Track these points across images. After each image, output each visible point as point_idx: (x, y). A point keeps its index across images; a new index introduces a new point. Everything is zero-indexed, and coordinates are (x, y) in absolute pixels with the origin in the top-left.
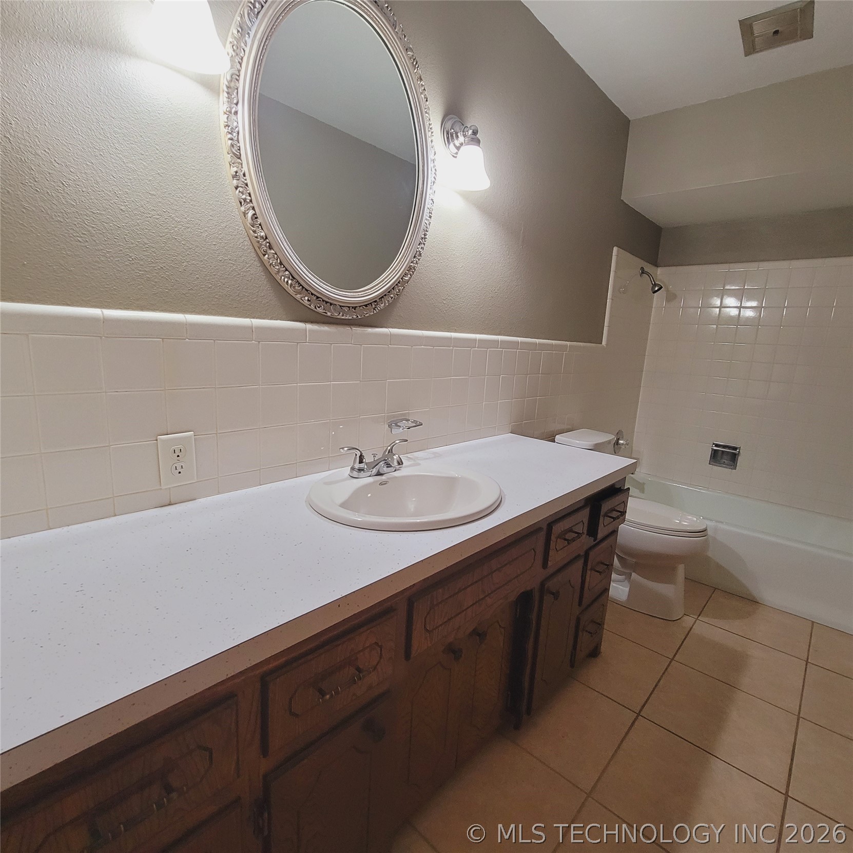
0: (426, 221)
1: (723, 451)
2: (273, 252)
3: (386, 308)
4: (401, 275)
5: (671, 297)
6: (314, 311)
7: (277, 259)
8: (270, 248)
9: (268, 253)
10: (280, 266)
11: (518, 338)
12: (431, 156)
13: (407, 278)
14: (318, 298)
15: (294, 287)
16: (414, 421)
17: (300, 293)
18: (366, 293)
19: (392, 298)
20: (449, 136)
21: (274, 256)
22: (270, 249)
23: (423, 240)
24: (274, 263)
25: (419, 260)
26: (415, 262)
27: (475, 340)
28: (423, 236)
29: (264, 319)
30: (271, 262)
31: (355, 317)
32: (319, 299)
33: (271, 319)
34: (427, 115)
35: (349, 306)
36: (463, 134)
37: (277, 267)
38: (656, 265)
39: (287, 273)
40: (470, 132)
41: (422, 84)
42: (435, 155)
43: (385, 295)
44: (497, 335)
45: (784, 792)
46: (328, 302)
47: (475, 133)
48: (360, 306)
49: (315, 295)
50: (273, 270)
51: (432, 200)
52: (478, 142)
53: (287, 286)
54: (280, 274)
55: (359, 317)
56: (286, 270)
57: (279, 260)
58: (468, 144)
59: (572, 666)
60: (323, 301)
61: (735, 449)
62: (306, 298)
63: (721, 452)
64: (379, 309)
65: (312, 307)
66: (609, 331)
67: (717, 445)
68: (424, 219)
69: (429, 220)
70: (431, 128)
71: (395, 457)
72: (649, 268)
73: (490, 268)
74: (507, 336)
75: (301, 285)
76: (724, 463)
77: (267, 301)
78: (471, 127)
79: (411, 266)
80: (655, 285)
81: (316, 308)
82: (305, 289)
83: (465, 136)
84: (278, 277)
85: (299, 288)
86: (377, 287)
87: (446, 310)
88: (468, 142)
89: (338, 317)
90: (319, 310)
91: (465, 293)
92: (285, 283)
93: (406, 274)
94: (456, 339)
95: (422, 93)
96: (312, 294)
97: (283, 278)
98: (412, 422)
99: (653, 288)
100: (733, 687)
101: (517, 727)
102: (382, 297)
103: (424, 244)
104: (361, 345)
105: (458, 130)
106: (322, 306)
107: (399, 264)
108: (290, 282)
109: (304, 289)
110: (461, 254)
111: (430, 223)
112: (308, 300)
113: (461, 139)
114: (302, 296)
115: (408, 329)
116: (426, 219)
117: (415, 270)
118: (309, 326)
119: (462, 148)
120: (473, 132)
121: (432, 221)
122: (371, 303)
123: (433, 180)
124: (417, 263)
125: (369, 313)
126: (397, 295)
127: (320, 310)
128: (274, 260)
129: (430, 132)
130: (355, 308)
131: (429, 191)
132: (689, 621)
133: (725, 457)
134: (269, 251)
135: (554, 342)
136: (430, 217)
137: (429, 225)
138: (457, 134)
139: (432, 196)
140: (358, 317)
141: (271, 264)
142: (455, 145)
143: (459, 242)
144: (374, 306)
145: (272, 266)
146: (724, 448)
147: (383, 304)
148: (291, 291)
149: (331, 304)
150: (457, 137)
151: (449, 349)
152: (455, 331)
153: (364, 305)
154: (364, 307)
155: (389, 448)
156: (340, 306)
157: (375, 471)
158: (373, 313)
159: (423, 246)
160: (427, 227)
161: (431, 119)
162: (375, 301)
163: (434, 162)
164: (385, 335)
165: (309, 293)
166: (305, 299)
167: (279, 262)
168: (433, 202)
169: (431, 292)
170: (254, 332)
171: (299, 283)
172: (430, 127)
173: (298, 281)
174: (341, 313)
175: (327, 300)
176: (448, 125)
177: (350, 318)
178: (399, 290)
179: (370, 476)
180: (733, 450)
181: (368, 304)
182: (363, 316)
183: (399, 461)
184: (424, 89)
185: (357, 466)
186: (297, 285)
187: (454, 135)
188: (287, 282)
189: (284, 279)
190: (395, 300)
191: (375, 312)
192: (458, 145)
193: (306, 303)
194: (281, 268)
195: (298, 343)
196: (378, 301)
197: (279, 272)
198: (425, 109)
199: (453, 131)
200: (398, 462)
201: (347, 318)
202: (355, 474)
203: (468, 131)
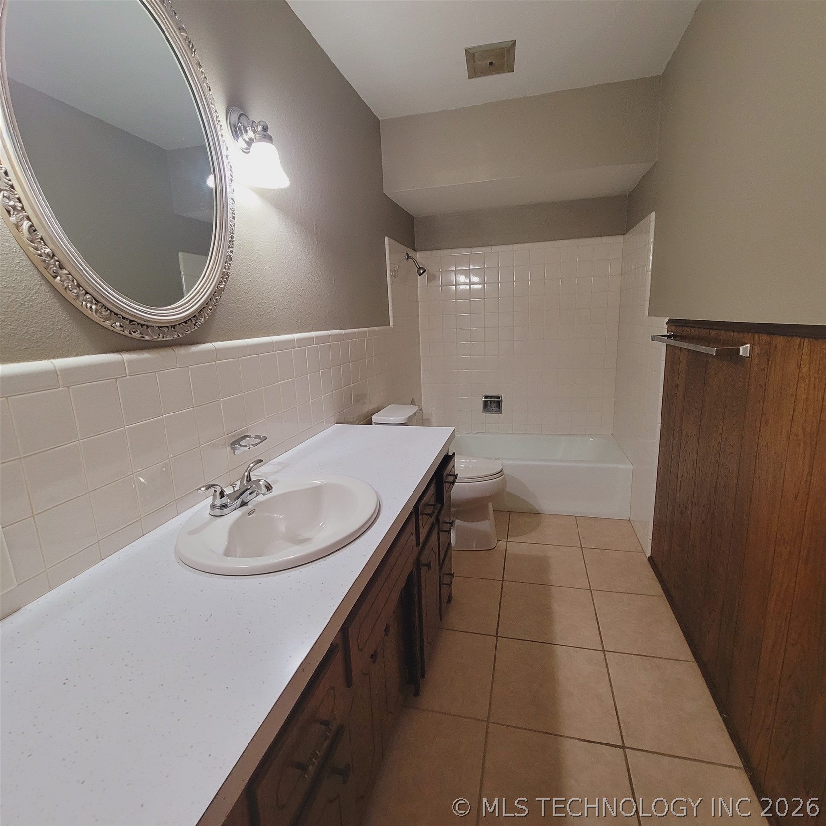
0: (230, 223)
1: (490, 401)
2: (66, 272)
3: (206, 322)
4: (216, 284)
5: (432, 278)
6: (130, 337)
7: (73, 281)
8: (61, 267)
9: (60, 274)
10: (78, 289)
11: (328, 332)
12: (224, 152)
13: (222, 286)
14: (131, 321)
15: (101, 313)
16: (256, 436)
17: (109, 319)
18: (184, 308)
19: (211, 310)
20: (236, 131)
21: (68, 277)
22: (61, 269)
23: (231, 243)
24: (69, 287)
25: (230, 264)
26: (227, 267)
27: (293, 341)
28: (230, 239)
29: (67, 357)
30: (66, 285)
31: (176, 337)
32: (134, 322)
33: (76, 355)
34: (212, 106)
35: (167, 325)
36: (252, 129)
37: (75, 291)
38: (415, 250)
39: (88, 296)
40: (260, 128)
41: (202, 71)
42: (227, 150)
43: (204, 308)
44: (310, 332)
45: (602, 649)
46: (144, 325)
47: (265, 129)
48: (179, 324)
49: (127, 319)
50: (70, 295)
51: (232, 199)
52: (270, 139)
53: (91, 312)
54: (81, 299)
55: (181, 336)
56: (87, 293)
57: (75, 281)
58: (260, 140)
59: (441, 619)
60: (138, 324)
61: (499, 397)
62: (118, 324)
63: (489, 402)
64: (200, 323)
65: (127, 333)
66: (393, 313)
67: (486, 397)
68: (229, 220)
69: (232, 221)
70: (219, 121)
71: (261, 483)
72: (411, 253)
73: (294, 266)
74: (319, 331)
75: (108, 309)
76: (493, 410)
77: (67, 334)
78: (259, 122)
79: (224, 272)
80: (420, 269)
81: (130, 334)
82: (115, 314)
83: (255, 132)
84: (77, 304)
85: (107, 313)
86: (194, 299)
87: (262, 315)
88: (260, 139)
89: (158, 340)
90: (134, 335)
91: (277, 295)
92: (89, 309)
93: (221, 282)
94: (277, 343)
95: (203, 82)
96: (124, 318)
97: (84, 303)
98: (255, 438)
99: (419, 272)
100: (547, 585)
101: (417, 693)
102: (200, 311)
103: (232, 247)
104: (188, 367)
105: (246, 124)
106: (139, 331)
107: (212, 272)
108: (94, 307)
109: (113, 314)
110: (267, 255)
111: (234, 224)
112: (121, 326)
113: (251, 134)
114: (112, 321)
115: (231, 340)
116: (231, 221)
117: (228, 276)
118: (126, 357)
119: (254, 145)
120: (263, 128)
121: (236, 221)
122: (190, 319)
123: (230, 177)
124: (229, 269)
125: (191, 330)
126: (215, 305)
127: (136, 336)
128: (69, 282)
129: (219, 125)
130: (174, 327)
131: (229, 190)
132: (502, 544)
133: (493, 405)
134: (60, 272)
135: (356, 330)
136: (234, 218)
137: (234, 226)
138: (245, 128)
139: (232, 196)
140: (179, 336)
141: (66, 288)
142: (244, 140)
143: (263, 243)
144: (194, 322)
145: (68, 291)
146: (491, 398)
147: (204, 318)
148: (96, 318)
149: (147, 326)
150: (246, 131)
151: (272, 354)
152: (274, 335)
153: (183, 322)
154: (184, 324)
155: (246, 473)
156: (158, 327)
157: (239, 502)
158: (194, 330)
159: (231, 249)
160: (232, 229)
161: (218, 111)
162: (194, 316)
163: (227, 159)
164: (210, 352)
165: (120, 317)
166: (116, 325)
167: (75, 284)
168: (234, 201)
169: (246, 298)
170: (59, 377)
171: (106, 307)
172: (218, 119)
173: (104, 305)
174: (160, 335)
175: (143, 322)
176: (234, 117)
177: (171, 339)
178: (216, 300)
179: (235, 510)
180: (497, 398)
181: (188, 320)
182: (184, 335)
183: (268, 485)
184: (205, 77)
185: (219, 502)
186: (104, 310)
187: (242, 129)
188: (91, 307)
189: (87, 304)
190: (214, 311)
191: (196, 328)
192: (247, 140)
193: (118, 329)
194: (80, 291)
195: (116, 379)
196: (197, 315)
197: (78, 296)
198: (210, 99)
199: (240, 125)
200: (266, 486)
201: (167, 339)
202: (218, 512)
203: (257, 127)
